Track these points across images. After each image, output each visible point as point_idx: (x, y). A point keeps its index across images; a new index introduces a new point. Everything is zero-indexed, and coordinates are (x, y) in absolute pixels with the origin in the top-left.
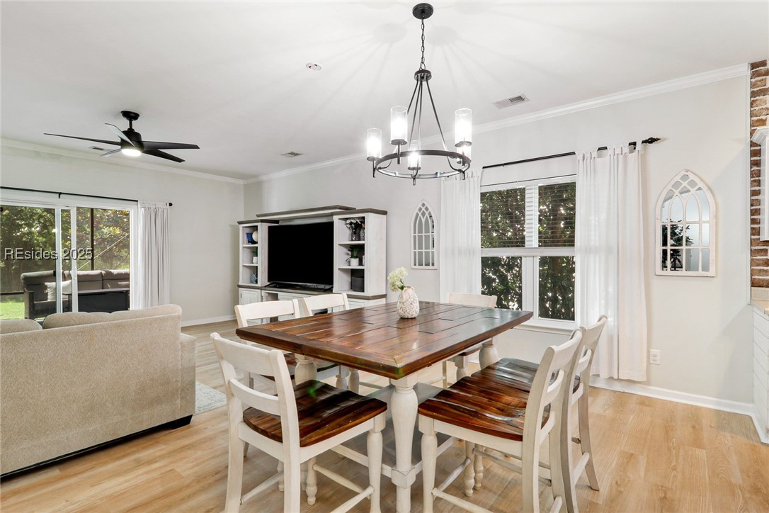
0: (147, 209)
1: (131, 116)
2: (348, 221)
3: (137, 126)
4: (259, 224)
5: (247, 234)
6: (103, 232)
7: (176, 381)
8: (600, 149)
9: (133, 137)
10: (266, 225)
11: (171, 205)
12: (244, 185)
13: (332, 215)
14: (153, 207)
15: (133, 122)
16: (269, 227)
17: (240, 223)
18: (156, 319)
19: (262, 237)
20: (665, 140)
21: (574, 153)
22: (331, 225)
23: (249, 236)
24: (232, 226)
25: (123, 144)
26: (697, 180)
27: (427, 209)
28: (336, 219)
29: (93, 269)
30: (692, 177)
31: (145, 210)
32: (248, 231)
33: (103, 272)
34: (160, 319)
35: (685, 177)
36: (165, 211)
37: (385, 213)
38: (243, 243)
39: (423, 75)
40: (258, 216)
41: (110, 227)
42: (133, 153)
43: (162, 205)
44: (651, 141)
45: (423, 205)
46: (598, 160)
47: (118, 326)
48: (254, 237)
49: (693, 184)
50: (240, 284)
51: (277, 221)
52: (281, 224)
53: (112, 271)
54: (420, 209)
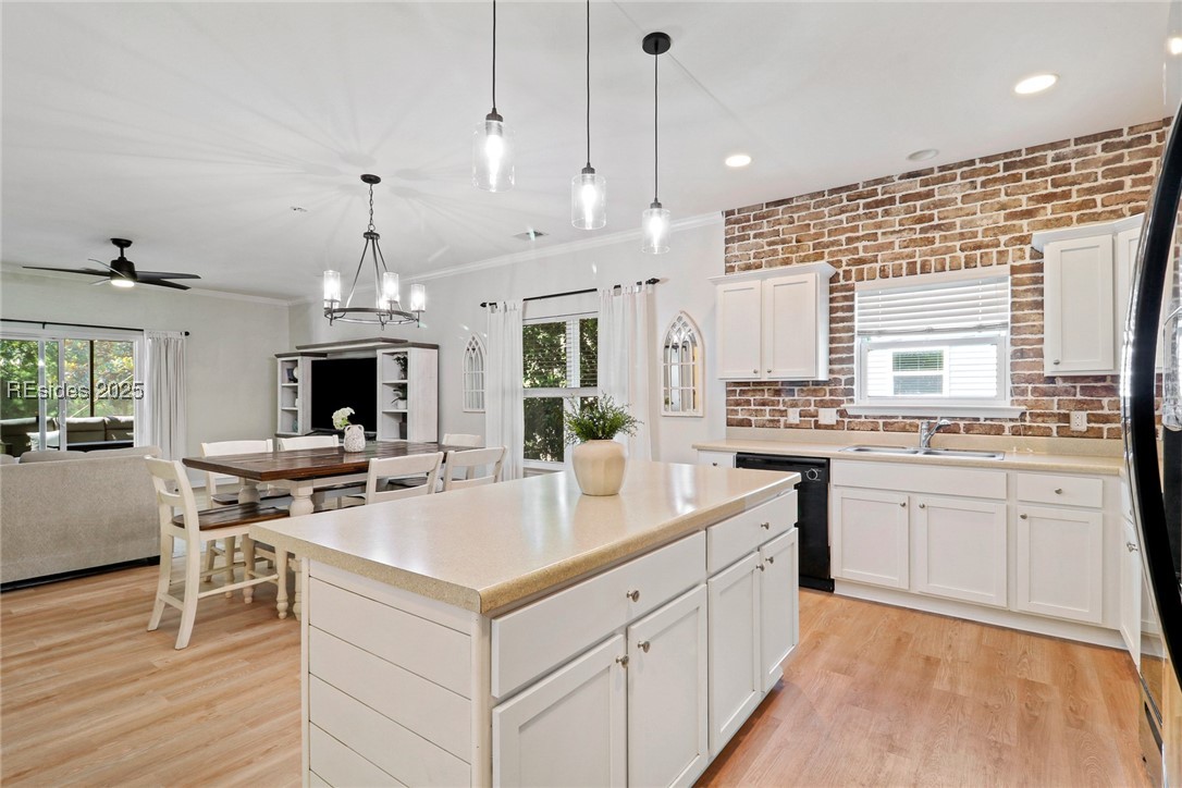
0: (156, 341)
1: (122, 243)
2: (395, 356)
3: (129, 254)
4: (299, 358)
5: (288, 370)
6: (112, 365)
7: (153, 519)
8: (616, 287)
9: (122, 267)
10: (309, 360)
11: (187, 334)
12: (289, 307)
13: (374, 349)
14: (163, 337)
15: (125, 249)
16: (313, 362)
17: (278, 356)
18: (130, 459)
19: (304, 371)
20: (666, 280)
21: (595, 290)
22: (373, 361)
23: (290, 372)
24: (270, 359)
25: (112, 275)
26: (688, 322)
27: (477, 343)
28: (379, 353)
29: (92, 415)
30: (685, 319)
31: (153, 342)
32: (289, 366)
33: (107, 420)
34: (135, 458)
35: (680, 319)
36: (180, 342)
37: (436, 347)
38: (282, 382)
39: (371, 236)
40: (298, 348)
41: (123, 357)
42: (124, 283)
43: (175, 335)
44: (654, 281)
45: (474, 339)
46: (614, 298)
47: (91, 463)
48: (295, 373)
49: (685, 325)
50: (279, 432)
51: (324, 355)
52: (329, 357)
53: (119, 418)
54: (471, 344)
